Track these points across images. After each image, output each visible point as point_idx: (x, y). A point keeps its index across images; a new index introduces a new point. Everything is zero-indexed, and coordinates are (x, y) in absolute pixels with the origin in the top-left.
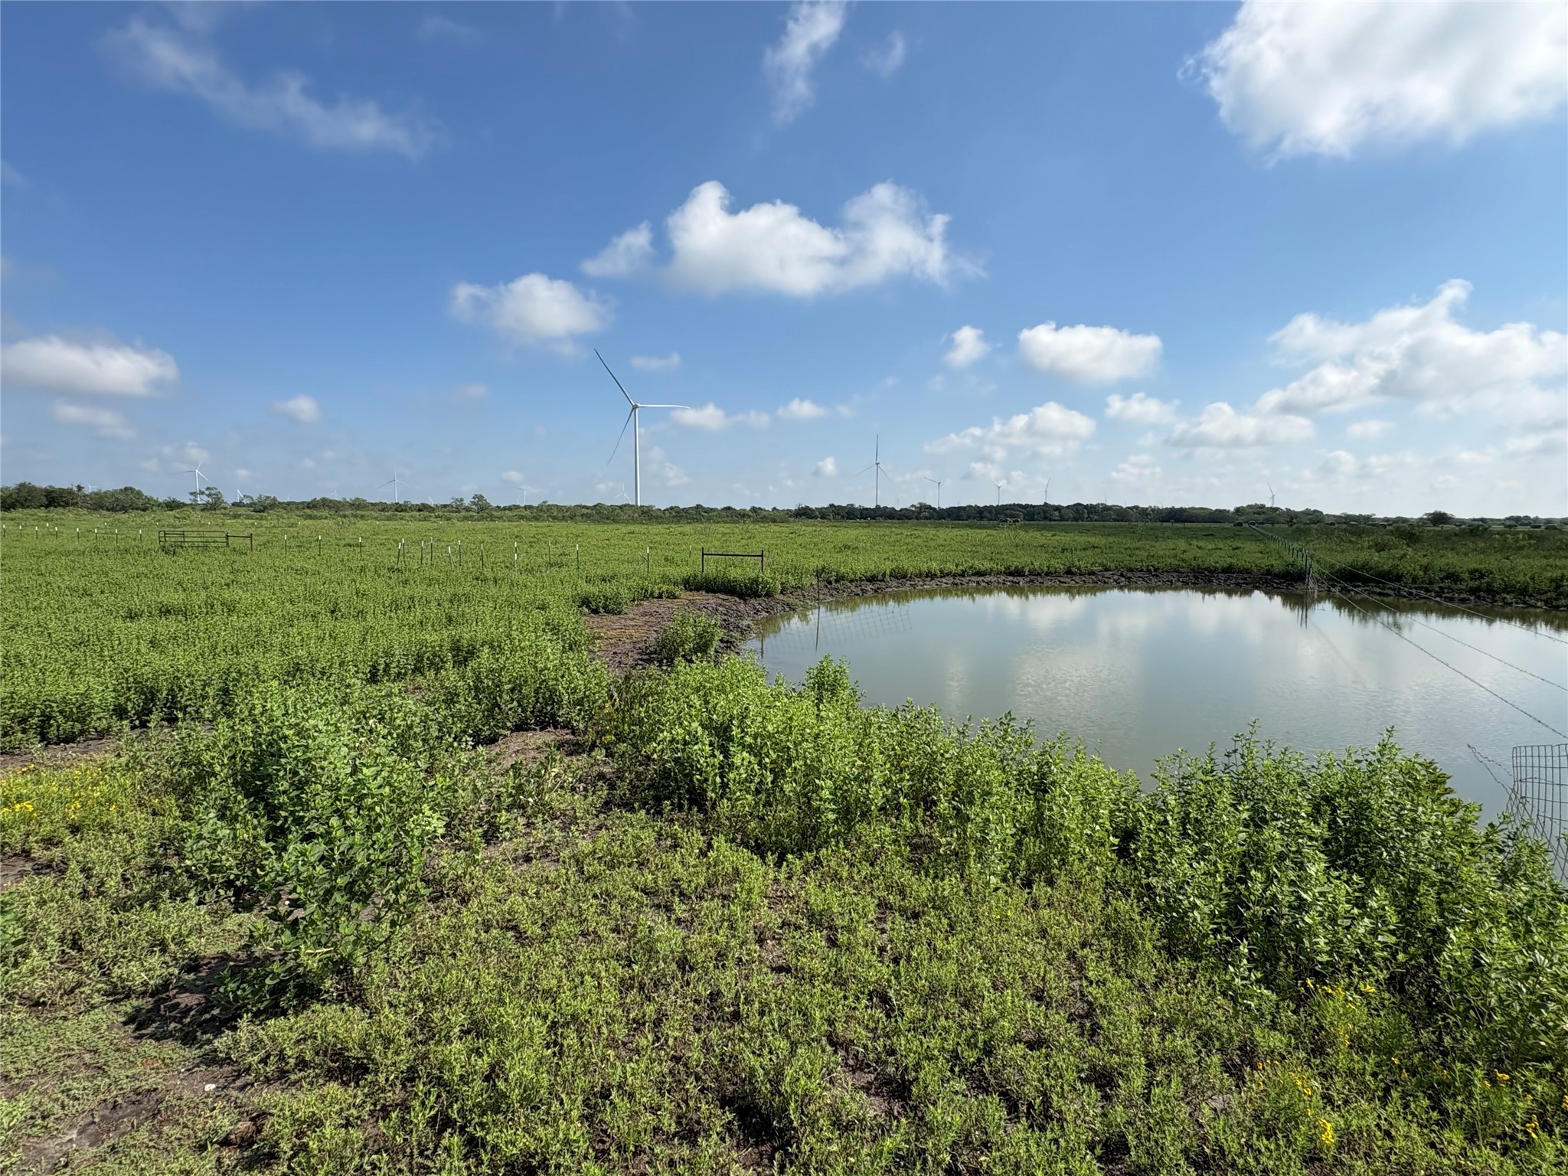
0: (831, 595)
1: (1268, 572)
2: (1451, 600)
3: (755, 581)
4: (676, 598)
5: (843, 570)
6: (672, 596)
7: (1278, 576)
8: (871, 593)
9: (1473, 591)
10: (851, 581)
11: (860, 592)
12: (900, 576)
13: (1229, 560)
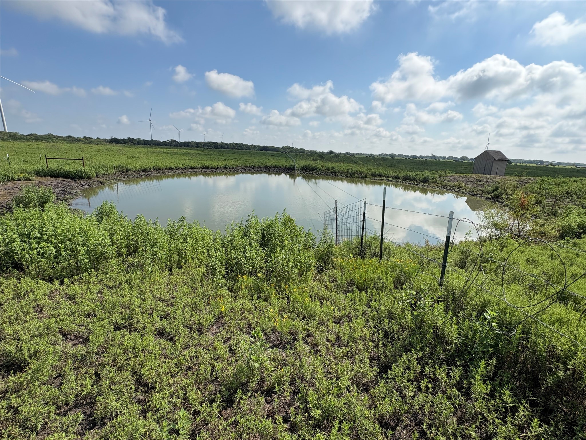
0: (124, 178)
1: (286, 167)
2: (327, 175)
3: (81, 171)
4: (30, 180)
5: (129, 167)
6: (27, 179)
7: (288, 169)
8: (144, 177)
9: (332, 173)
10: (134, 171)
11: (139, 176)
12: (158, 169)
13: (275, 163)
